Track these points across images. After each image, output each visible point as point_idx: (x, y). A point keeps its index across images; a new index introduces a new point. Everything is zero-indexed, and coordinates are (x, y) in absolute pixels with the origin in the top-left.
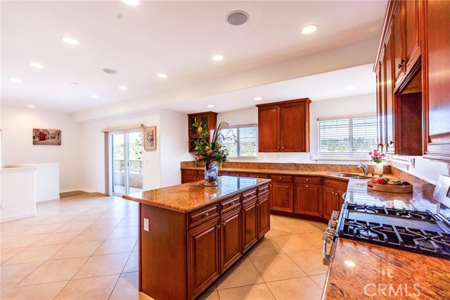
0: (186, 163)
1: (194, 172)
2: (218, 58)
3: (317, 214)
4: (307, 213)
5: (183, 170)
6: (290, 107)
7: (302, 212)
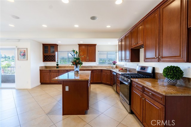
0: (42, 67)
1: (48, 71)
2: (76, 26)
3: (100, 82)
4: (97, 82)
5: (41, 70)
6: (90, 46)
7: (95, 82)
